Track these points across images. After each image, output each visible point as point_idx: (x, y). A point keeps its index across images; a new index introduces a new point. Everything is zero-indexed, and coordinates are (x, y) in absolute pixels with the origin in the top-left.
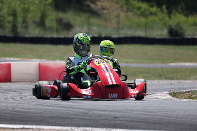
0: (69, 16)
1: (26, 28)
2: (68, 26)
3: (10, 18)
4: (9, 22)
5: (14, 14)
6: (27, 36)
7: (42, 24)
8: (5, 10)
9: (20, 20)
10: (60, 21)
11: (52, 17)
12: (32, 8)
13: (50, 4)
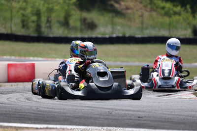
0: (93, 16)
1: (50, 27)
2: (92, 26)
3: (34, 18)
4: (33, 22)
5: (38, 14)
6: (51, 36)
7: (66, 23)
8: (29, 10)
9: (44, 19)
10: (83, 20)
11: (76, 16)
12: (56, 8)
13: (74, 4)
